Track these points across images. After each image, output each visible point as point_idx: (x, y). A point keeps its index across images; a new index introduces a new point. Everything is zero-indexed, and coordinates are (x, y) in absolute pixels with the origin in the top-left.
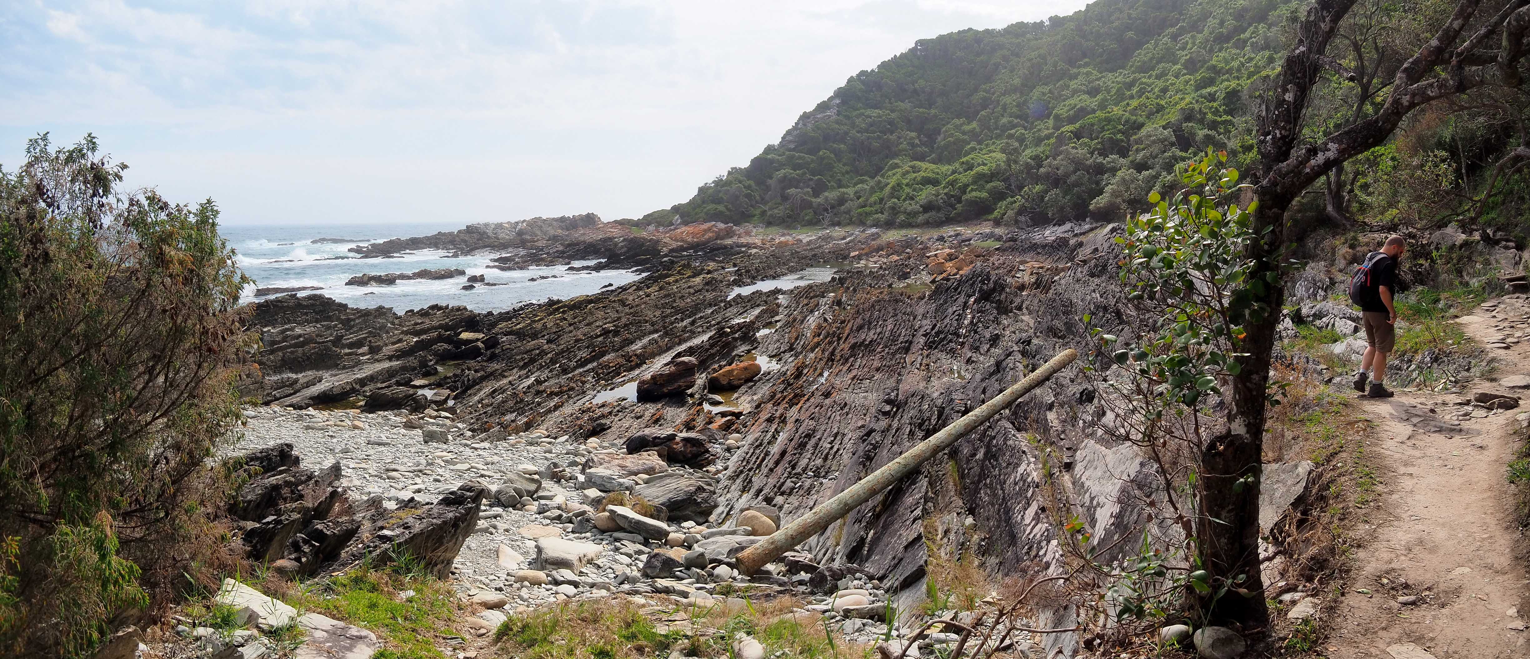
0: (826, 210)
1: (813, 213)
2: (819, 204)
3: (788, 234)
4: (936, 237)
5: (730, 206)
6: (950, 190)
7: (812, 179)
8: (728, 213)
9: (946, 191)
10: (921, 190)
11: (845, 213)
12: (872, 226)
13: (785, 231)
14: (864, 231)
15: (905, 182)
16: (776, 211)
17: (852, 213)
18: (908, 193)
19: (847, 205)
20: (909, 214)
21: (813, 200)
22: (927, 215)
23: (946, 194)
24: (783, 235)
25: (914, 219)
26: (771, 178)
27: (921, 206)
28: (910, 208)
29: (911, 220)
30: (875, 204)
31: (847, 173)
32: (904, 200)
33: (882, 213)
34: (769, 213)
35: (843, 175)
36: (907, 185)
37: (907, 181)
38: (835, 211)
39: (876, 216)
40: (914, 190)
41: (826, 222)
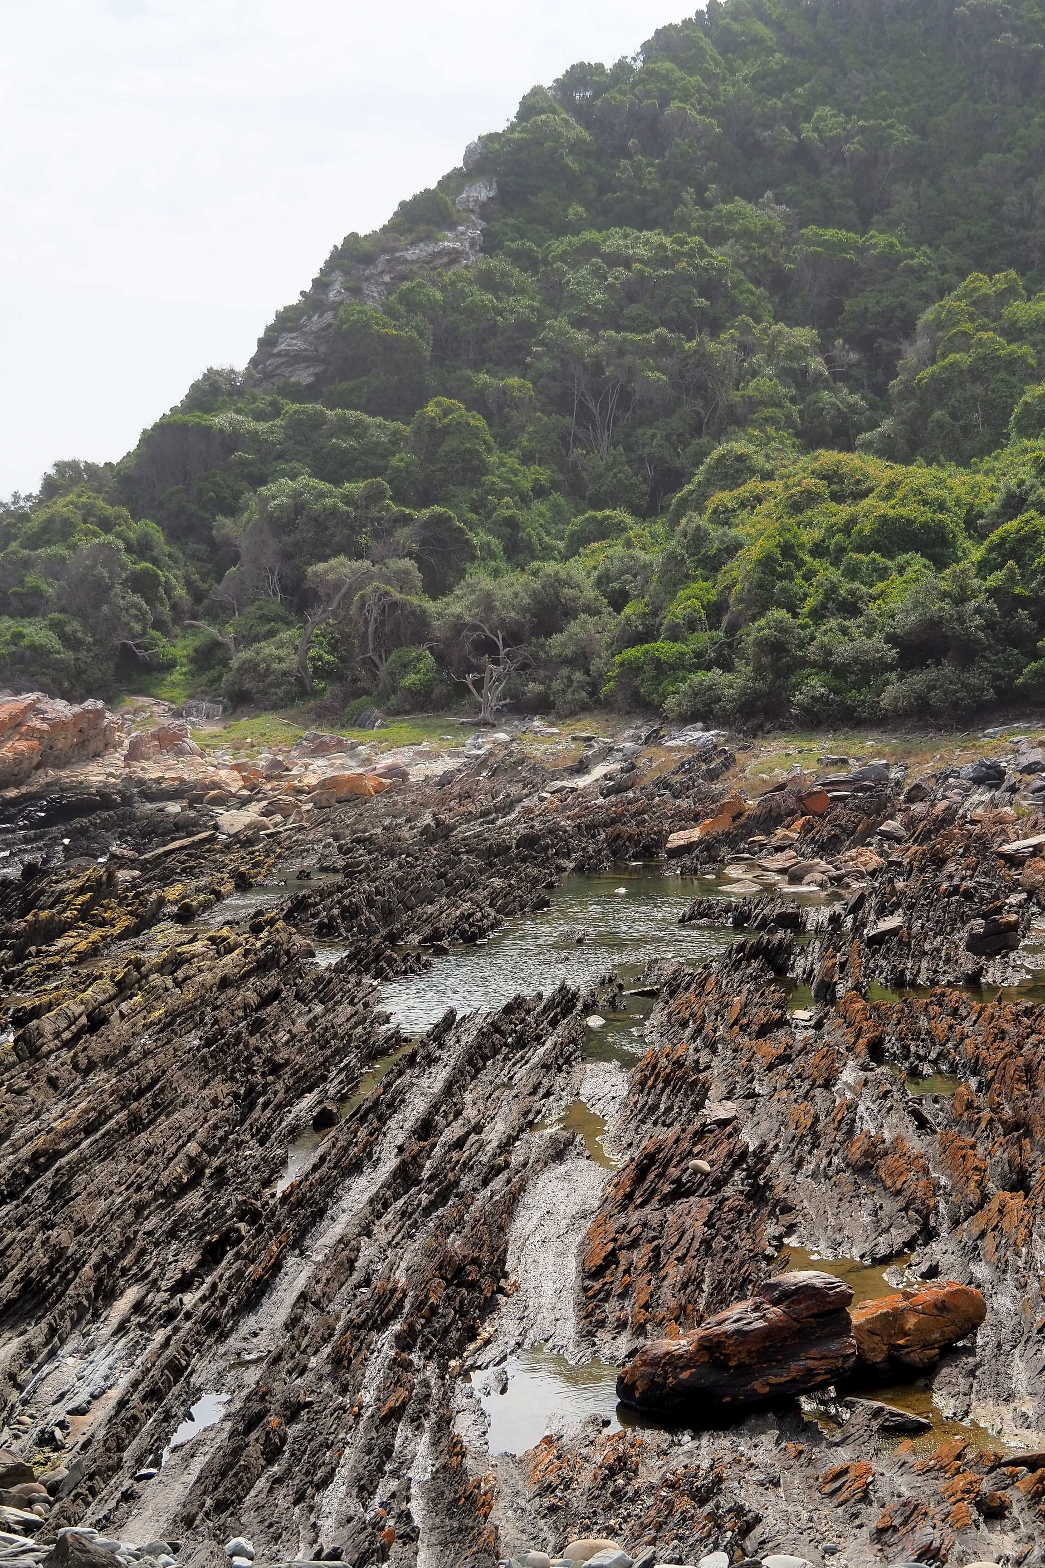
0: (487, 647)
1: (430, 660)
2: (458, 627)
3: (340, 746)
4: (968, 769)
5: (74, 626)
6: (1011, 578)
7: (406, 520)
8: (67, 655)
9: (995, 579)
10: (883, 574)
11: (567, 662)
12: (687, 719)
13: (327, 734)
14: (654, 738)
15: (809, 536)
16: (268, 648)
17: (596, 664)
18: (834, 588)
19: (574, 627)
20: (840, 672)
21: (431, 606)
22: (918, 680)
23: (993, 593)
24: (320, 749)
25: (865, 695)
26: (232, 510)
27: (891, 639)
28: (844, 650)
29: (853, 697)
30: (692, 625)
31: (540, 492)
32: (818, 615)
33: (727, 666)
34: (240, 657)
35: (524, 500)
36: (818, 550)
37: (817, 534)
38: (524, 651)
39: (699, 677)
40: (852, 573)
41: (491, 698)
